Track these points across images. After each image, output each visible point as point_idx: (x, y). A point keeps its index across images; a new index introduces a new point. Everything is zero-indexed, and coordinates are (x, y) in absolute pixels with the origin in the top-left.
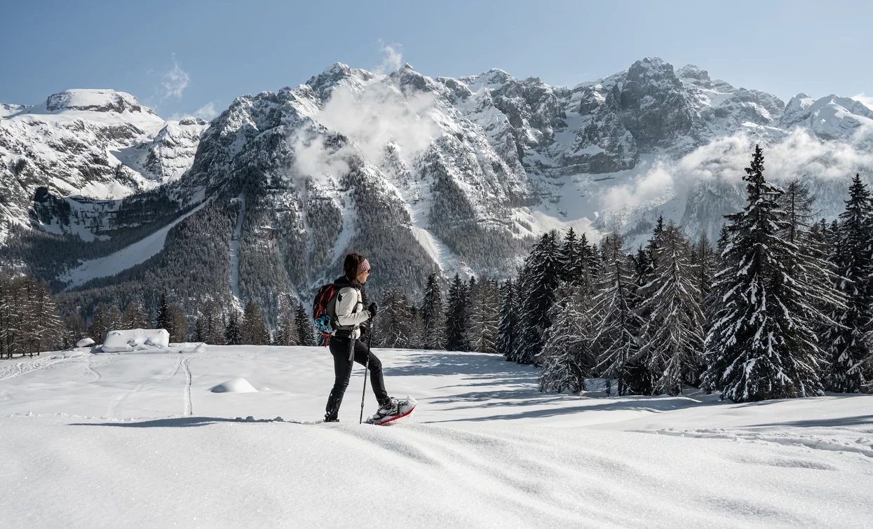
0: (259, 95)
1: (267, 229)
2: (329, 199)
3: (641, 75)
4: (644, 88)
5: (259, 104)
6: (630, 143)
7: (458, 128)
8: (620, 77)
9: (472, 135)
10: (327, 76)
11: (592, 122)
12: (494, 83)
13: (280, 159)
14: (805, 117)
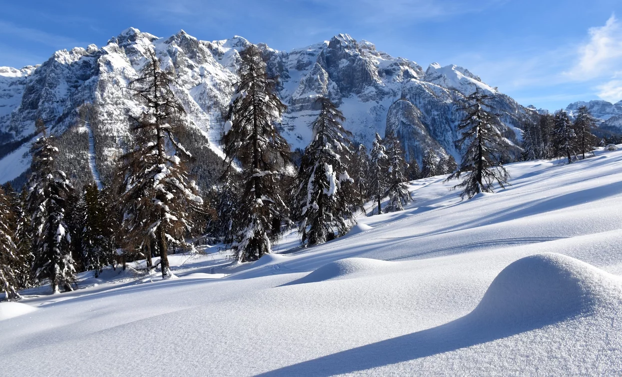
3: (338, 46)
4: (341, 54)
6: (335, 90)
7: (225, 77)
10: (124, 37)
11: (310, 75)
12: (238, 46)
13: (109, 98)
14: (439, 77)
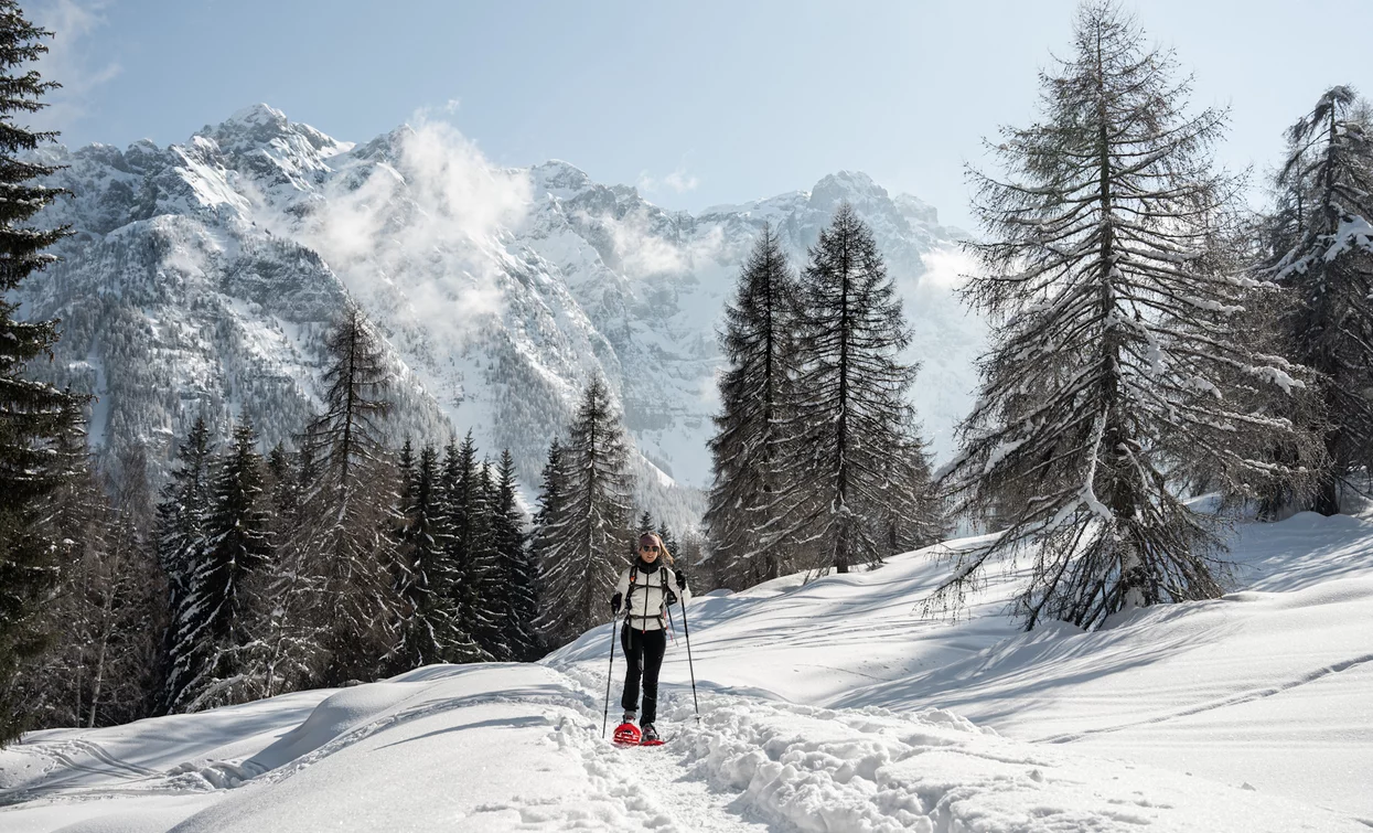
0: (86, 149)
1: (166, 434)
2: (288, 379)
5: (83, 168)
7: (517, 263)
8: (788, 201)
9: (545, 279)
10: (239, 128)
12: (557, 187)
13: (173, 286)
